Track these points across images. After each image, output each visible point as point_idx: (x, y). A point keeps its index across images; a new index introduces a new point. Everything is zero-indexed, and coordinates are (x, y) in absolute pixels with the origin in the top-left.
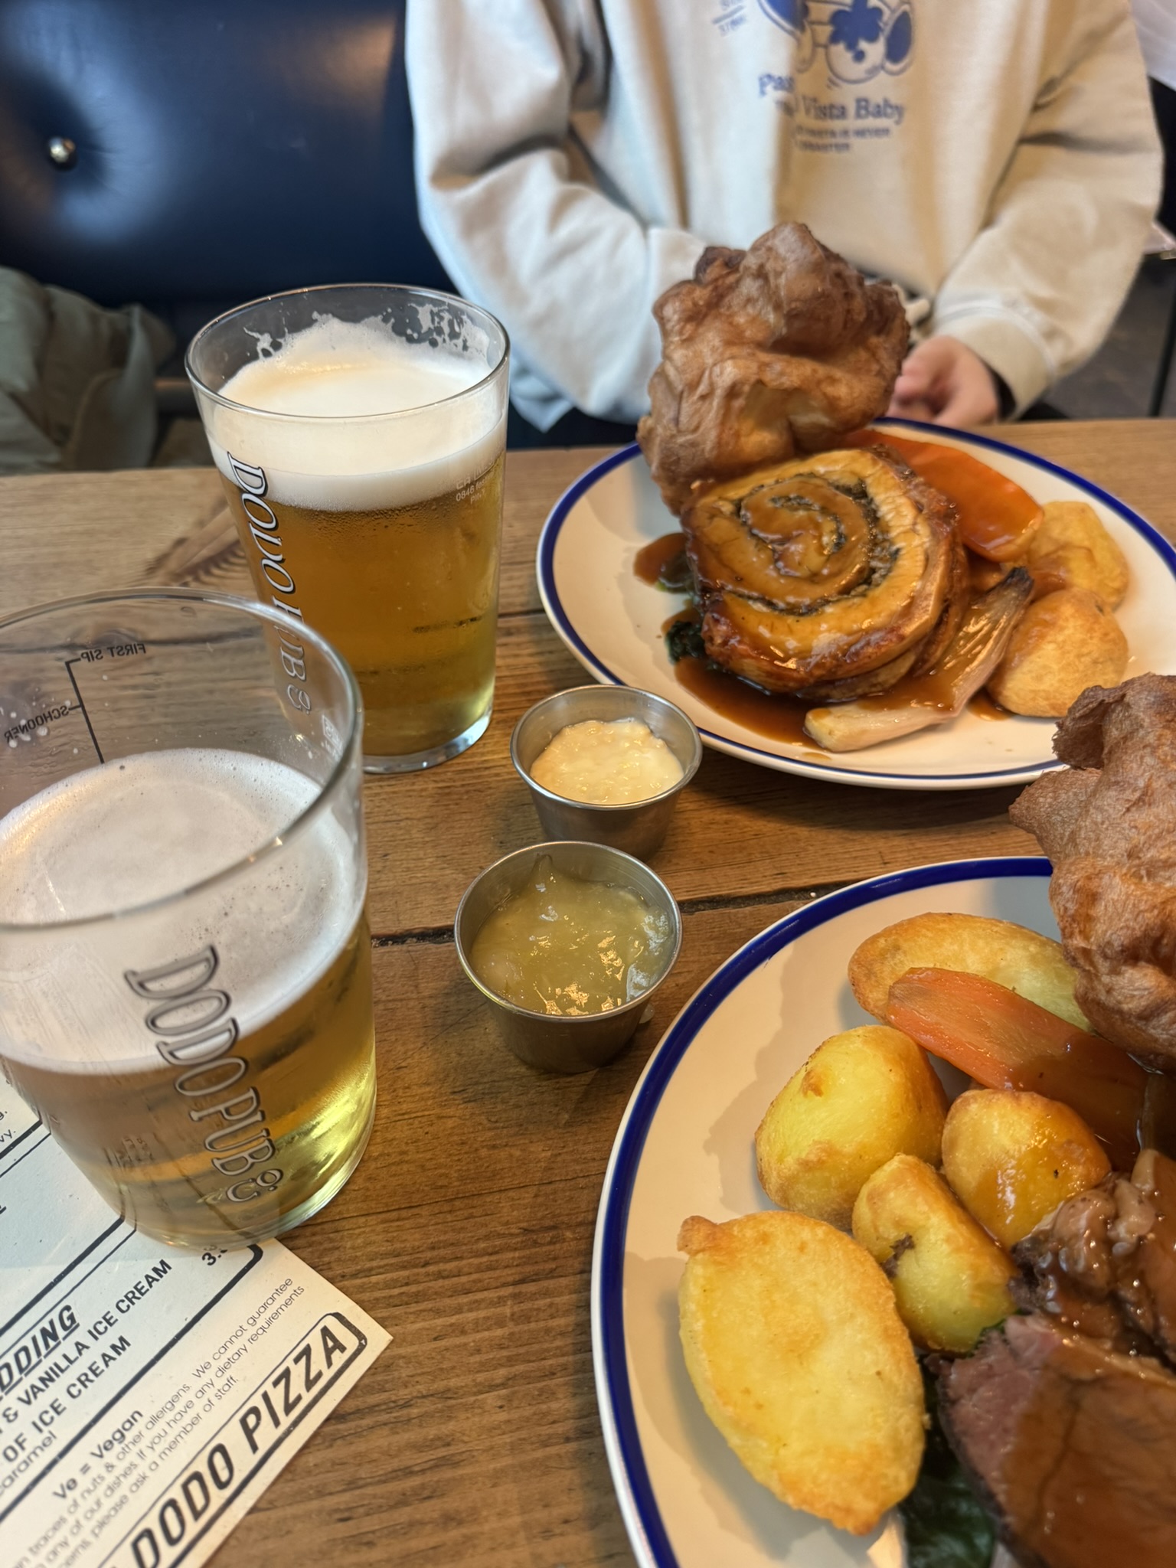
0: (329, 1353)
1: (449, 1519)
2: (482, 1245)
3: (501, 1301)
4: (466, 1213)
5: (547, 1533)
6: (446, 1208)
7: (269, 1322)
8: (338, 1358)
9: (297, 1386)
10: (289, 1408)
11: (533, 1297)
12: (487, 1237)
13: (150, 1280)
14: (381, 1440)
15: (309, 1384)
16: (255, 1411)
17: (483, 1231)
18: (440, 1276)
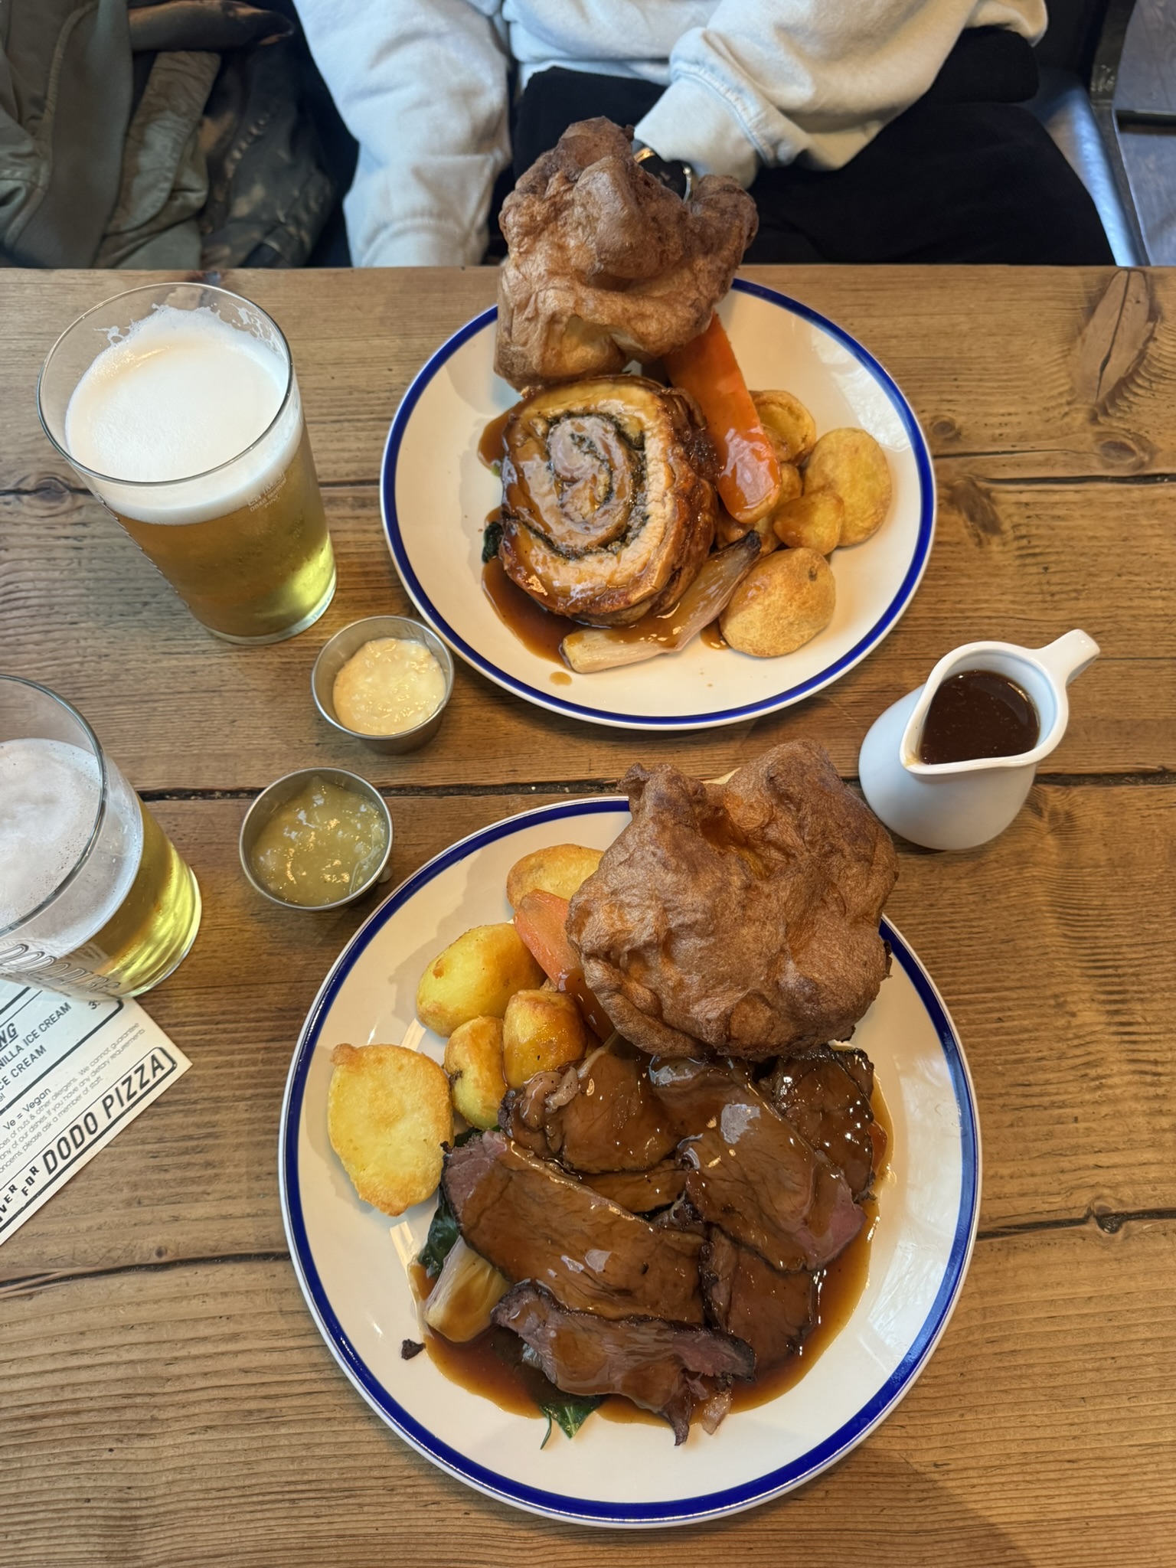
0: (155, 1069)
1: (208, 1165)
2: (252, 1016)
3: (258, 1050)
4: (247, 994)
5: (258, 1178)
6: (235, 990)
7: (124, 1047)
8: (160, 1073)
9: (135, 1086)
10: (129, 1097)
11: (276, 1050)
12: (257, 1011)
13: (59, 1014)
14: (178, 1119)
15: (142, 1086)
16: (110, 1097)
17: (255, 1007)
18: (225, 1031)
